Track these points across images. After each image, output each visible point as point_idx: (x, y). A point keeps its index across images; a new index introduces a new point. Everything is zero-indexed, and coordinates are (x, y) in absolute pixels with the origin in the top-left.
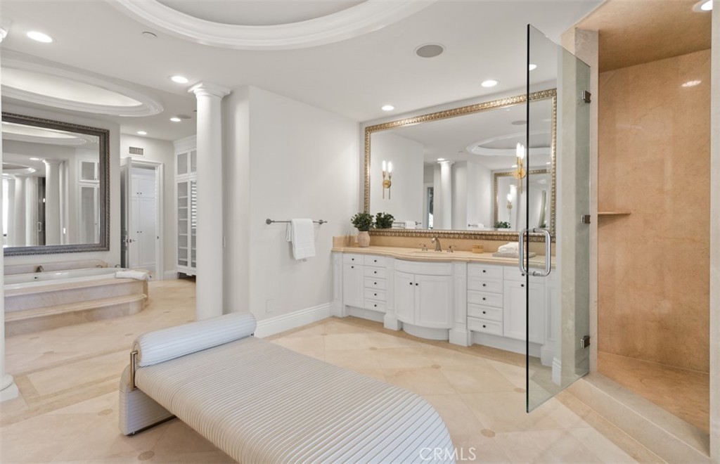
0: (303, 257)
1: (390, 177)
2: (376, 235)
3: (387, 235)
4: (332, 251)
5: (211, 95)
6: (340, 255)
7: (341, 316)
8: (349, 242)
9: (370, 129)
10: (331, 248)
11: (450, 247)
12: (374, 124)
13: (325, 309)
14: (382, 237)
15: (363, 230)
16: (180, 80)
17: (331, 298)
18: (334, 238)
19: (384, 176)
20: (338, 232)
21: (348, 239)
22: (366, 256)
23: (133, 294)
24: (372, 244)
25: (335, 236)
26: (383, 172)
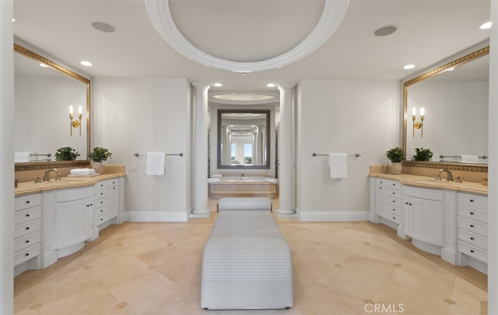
0: (338, 177)
1: (422, 120)
2: (410, 166)
3: (418, 167)
4: (369, 176)
5: (285, 89)
6: (374, 178)
7: (373, 222)
8: (387, 170)
9: (407, 84)
10: (368, 173)
11: (458, 178)
12: (410, 79)
13: (361, 215)
14: (415, 168)
15: (395, 162)
16: (271, 85)
17: (368, 208)
18: (370, 167)
19: (414, 120)
20: (375, 163)
21: (385, 168)
22: (389, 181)
23: (271, 190)
24: (403, 172)
25: (372, 165)
26: (413, 116)
